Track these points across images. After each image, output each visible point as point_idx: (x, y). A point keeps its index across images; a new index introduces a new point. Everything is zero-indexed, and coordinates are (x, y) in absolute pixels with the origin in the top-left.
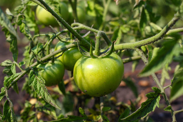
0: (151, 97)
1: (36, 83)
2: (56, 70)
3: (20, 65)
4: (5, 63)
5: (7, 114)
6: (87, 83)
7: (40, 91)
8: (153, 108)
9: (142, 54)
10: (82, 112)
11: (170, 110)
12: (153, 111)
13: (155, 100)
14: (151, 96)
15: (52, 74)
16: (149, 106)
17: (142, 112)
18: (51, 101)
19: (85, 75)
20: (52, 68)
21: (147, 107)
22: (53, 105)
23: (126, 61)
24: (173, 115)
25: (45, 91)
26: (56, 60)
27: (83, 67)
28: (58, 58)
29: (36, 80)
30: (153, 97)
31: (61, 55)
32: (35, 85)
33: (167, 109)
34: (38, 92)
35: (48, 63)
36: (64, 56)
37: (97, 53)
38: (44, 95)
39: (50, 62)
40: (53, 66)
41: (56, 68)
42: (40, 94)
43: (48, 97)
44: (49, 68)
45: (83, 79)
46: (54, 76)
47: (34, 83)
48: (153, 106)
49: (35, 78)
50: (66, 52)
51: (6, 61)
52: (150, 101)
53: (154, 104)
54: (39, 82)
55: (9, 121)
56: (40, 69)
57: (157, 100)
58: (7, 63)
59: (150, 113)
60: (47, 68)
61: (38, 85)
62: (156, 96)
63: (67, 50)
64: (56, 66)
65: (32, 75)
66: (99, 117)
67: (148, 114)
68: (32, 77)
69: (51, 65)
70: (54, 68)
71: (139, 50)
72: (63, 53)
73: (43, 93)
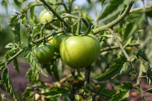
0: (118, 63)
1: (29, 57)
2: (47, 49)
3: (18, 45)
4: (8, 45)
5: (5, 79)
6: (69, 55)
7: (32, 62)
8: (120, 71)
9: (114, 32)
10: (68, 85)
11: (135, 75)
12: (120, 74)
13: (122, 66)
14: (118, 61)
15: (44, 52)
16: (117, 70)
17: (111, 74)
18: (41, 70)
19: (67, 48)
20: (44, 48)
21: (116, 70)
22: (42, 74)
23: (106, 49)
24: (137, 79)
25: (36, 62)
26: (48, 42)
27: (66, 43)
28: (49, 41)
29: (30, 54)
30: (120, 63)
31: (52, 39)
32: (29, 58)
33: (132, 74)
34: (31, 63)
35: (41, 44)
36: (54, 40)
37: (78, 33)
38: (35, 66)
39: (43, 43)
40: (45, 46)
41: (47, 48)
42: (32, 64)
43: (39, 67)
44: (41, 48)
45: (66, 51)
46: (45, 54)
47: (28, 56)
48: (120, 70)
49: (29, 53)
50: (56, 36)
51: (9, 44)
52: (118, 66)
53: (121, 68)
54: (32, 56)
55: (6, 84)
56: (33, 46)
57: (123, 65)
58: (10, 46)
59: (117, 75)
60: (40, 48)
61: (31, 58)
62: (123, 62)
63: (57, 35)
64: (48, 47)
65: (27, 51)
66: (82, 90)
67: (116, 76)
68: (27, 52)
69: (43, 45)
70: (45, 48)
71: (111, 30)
72: (53, 37)
73: (35, 64)
